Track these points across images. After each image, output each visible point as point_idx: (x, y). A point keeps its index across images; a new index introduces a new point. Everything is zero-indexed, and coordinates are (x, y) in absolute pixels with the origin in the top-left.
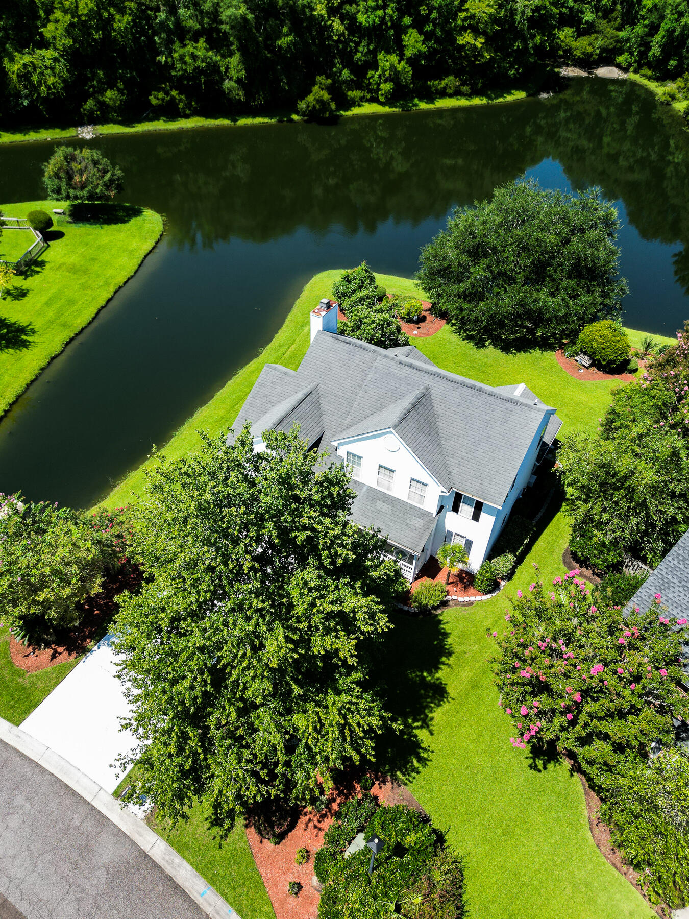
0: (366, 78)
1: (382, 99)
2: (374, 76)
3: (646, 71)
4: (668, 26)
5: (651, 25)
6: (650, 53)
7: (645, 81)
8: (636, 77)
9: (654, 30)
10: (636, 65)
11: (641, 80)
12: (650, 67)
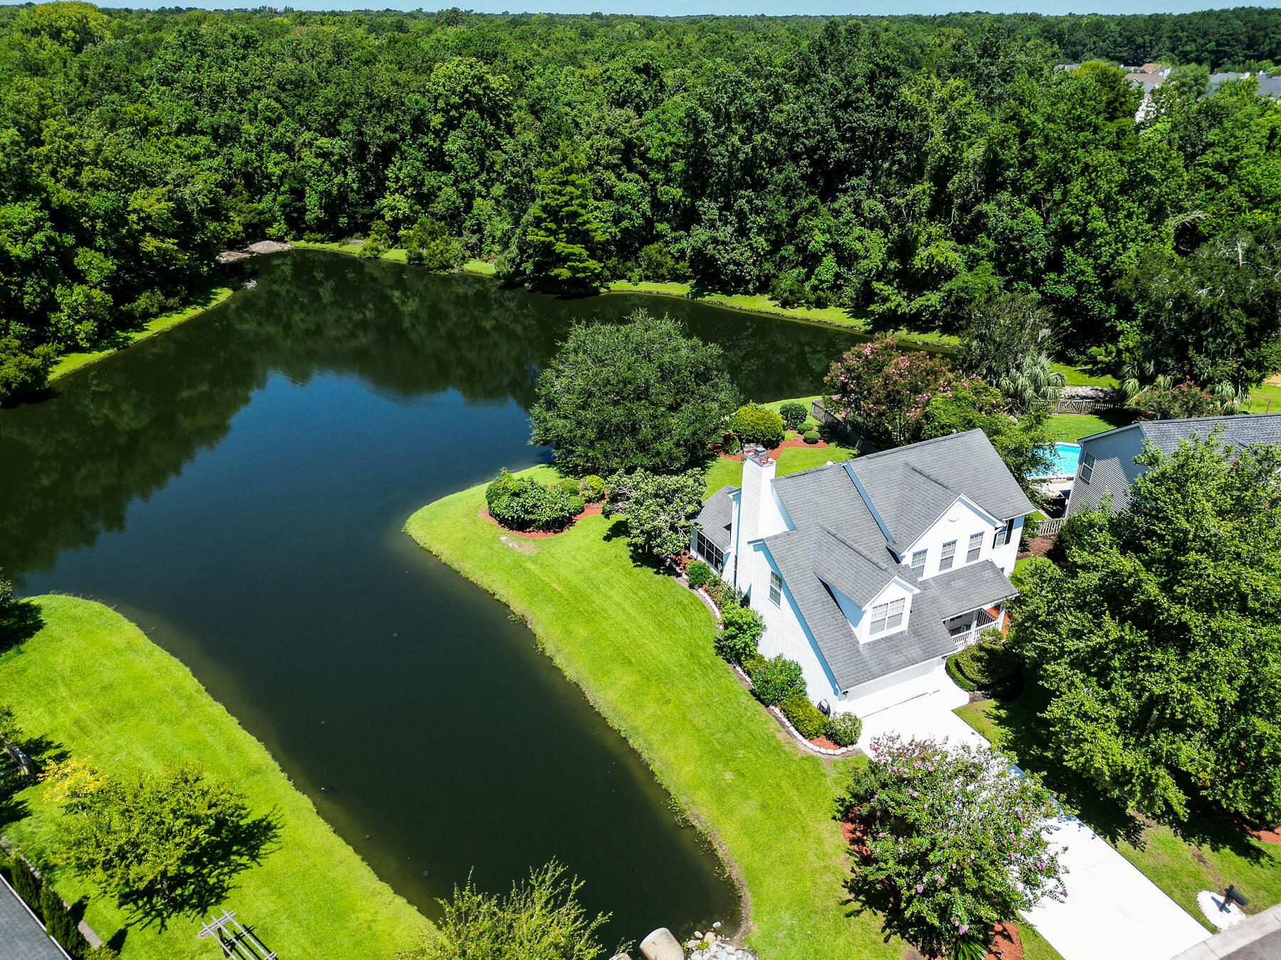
0: (51, 325)
1: (85, 344)
2: (61, 318)
3: (312, 236)
4: (322, 187)
5: (293, 191)
6: (309, 217)
7: (318, 246)
8: (302, 244)
9: (299, 194)
10: (294, 232)
11: (311, 245)
12: (312, 231)
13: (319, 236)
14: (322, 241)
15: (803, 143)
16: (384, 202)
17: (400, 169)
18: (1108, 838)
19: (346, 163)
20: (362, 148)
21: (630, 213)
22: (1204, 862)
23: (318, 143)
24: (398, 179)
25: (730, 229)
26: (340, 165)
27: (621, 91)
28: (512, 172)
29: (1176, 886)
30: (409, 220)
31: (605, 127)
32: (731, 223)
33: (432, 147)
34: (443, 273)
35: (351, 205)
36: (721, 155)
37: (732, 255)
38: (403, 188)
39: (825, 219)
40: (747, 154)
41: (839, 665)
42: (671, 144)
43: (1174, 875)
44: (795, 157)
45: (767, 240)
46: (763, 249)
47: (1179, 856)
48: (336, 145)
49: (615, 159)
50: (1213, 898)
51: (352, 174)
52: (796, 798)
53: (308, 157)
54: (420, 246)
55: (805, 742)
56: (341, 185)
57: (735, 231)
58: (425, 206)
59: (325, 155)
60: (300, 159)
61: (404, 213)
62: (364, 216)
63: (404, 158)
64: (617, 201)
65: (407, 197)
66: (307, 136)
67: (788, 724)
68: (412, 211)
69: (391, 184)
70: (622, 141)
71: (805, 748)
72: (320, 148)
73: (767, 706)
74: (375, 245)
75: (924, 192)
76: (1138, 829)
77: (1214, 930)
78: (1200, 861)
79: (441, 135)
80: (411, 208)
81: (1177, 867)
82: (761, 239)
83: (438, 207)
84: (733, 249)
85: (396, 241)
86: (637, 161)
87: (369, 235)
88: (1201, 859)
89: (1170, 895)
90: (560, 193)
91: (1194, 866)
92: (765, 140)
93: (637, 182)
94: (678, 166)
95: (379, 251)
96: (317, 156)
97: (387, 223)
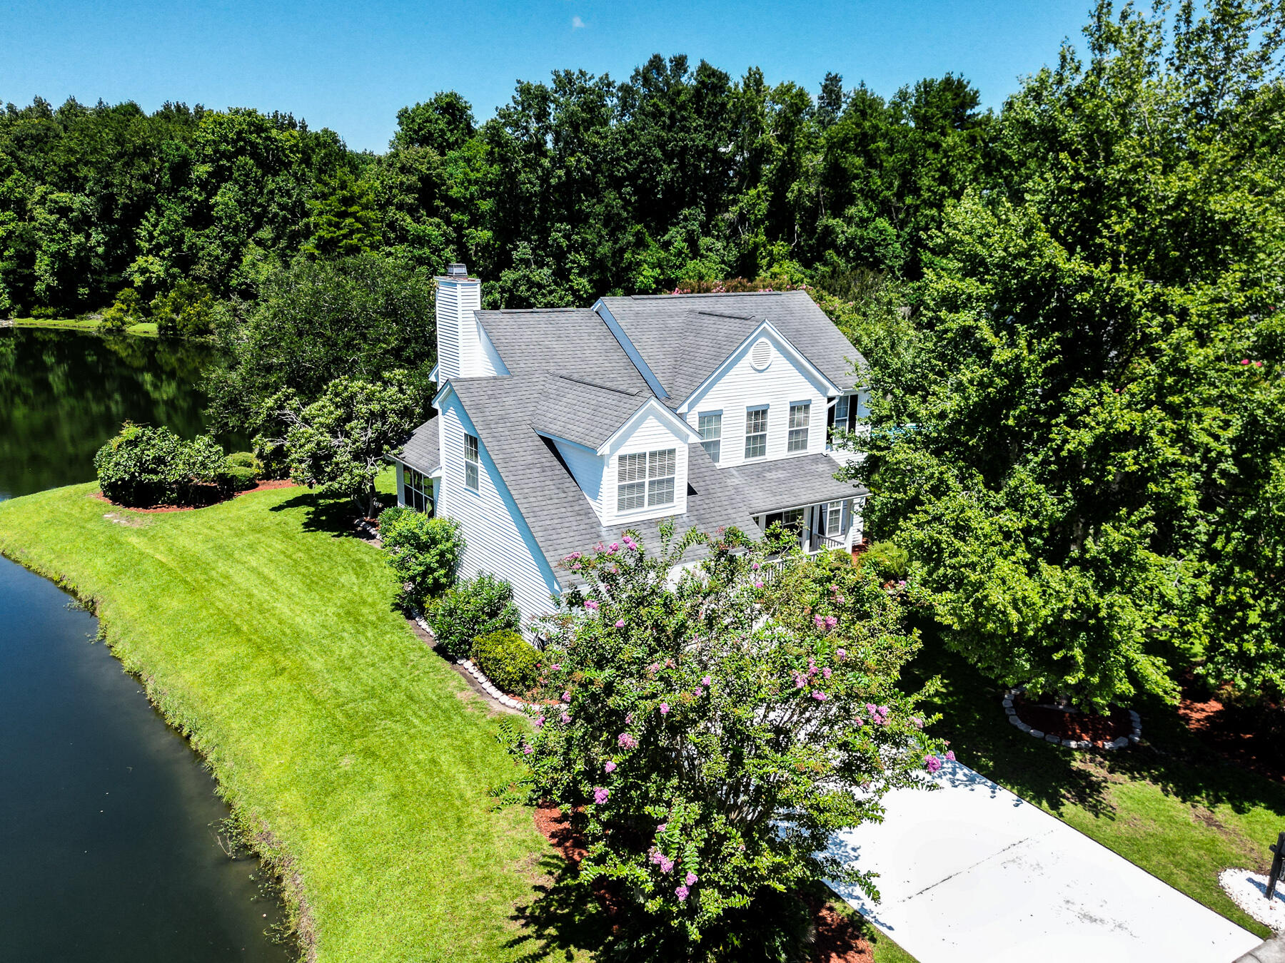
3: (43, 310)
4: (54, 247)
5: (19, 255)
6: (39, 287)
7: (49, 323)
8: (28, 322)
9: (27, 260)
10: (19, 306)
11: (41, 323)
12: (42, 304)
13: (50, 311)
14: (55, 317)
15: (625, 168)
16: (134, 266)
17: (155, 226)
18: (1045, 804)
19: (91, 224)
20: (107, 202)
21: (429, 258)
22: (1219, 827)
23: (53, 197)
24: (152, 237)
25: (546, 271)
26: (83, 224)
27: (420, 129)
28: (279, 204)
29: (1177, 865)
30: (163, 286)
31: (398, 165)
32: (547, 265)
33: (196, 200)
34: (200, 340)
35: (94, 272)
36: (530, 182)
37: (549, 298)
38: (159, 248)
39: (654, 253)
40: (560, 177)
41: (560, 552)
42: (476, 182)
43: (1170, 849)
44: (616, 184)
45: (590, 281)
46: (586, 292)
47: (1172, 820)
48: (78, 201)
49: (410, 199)
50: (1250, 880)
51: (97, 237)
52: (461, 777)
53: (41, 214)
54: (173, 311)
55: (505, 699)
56: (81, 247)
57: (553, 274)
58: (185, 269)
59: (63, 211)
60: (32, 219)
61: (159, 276)
62: (110, 285)
63: (160, 213)
64: (412, 244)
65: (163, 258)
66: (40, 189)
67: (482, 678)
68: (168, 275)
69: (142, 244)
70: (419, 179)
71: (503, 709)
72: (56, 202)
73: (455, 662)
74: (119, 315)
75: (759, 196)
76: (1096, 787)
77: (1265, 933)
78: (1209, 825)
79: (209, 187)
80: (167, 270)
81: (1172, 835)
82: (584, 281)
83: (201, 269)
84: (551, 292)
85: (148, 314)
86: (437, 203)
87: (112, 305)
88: (1210, 822)
89: (1168, 880)
90: (337, 226)
91: (1201, 833)
92: (579, 161)
93: (438, 226)
94: (486, 205)
95: (124, 323)
96: (51, 213)
97: (136, 289)
